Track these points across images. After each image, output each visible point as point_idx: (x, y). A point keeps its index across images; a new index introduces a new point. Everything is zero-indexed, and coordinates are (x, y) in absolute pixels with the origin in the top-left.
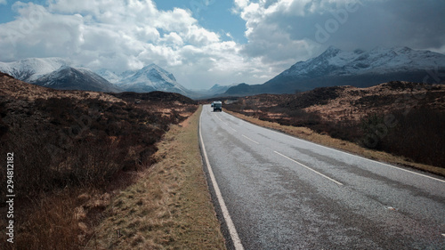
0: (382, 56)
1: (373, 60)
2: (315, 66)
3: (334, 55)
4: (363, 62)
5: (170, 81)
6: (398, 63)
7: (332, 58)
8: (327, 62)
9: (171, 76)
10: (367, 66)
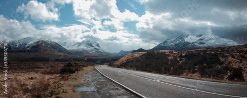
0: (210, 39)
1: (207, 41)
2: (178, 42)
3: (187, 37)
4: (202, 41)
5: (97, 47)
6: (220, 43)
7: (186, 38)
8: (184, 40)
9: (98, 45)
10: (204, 44)
